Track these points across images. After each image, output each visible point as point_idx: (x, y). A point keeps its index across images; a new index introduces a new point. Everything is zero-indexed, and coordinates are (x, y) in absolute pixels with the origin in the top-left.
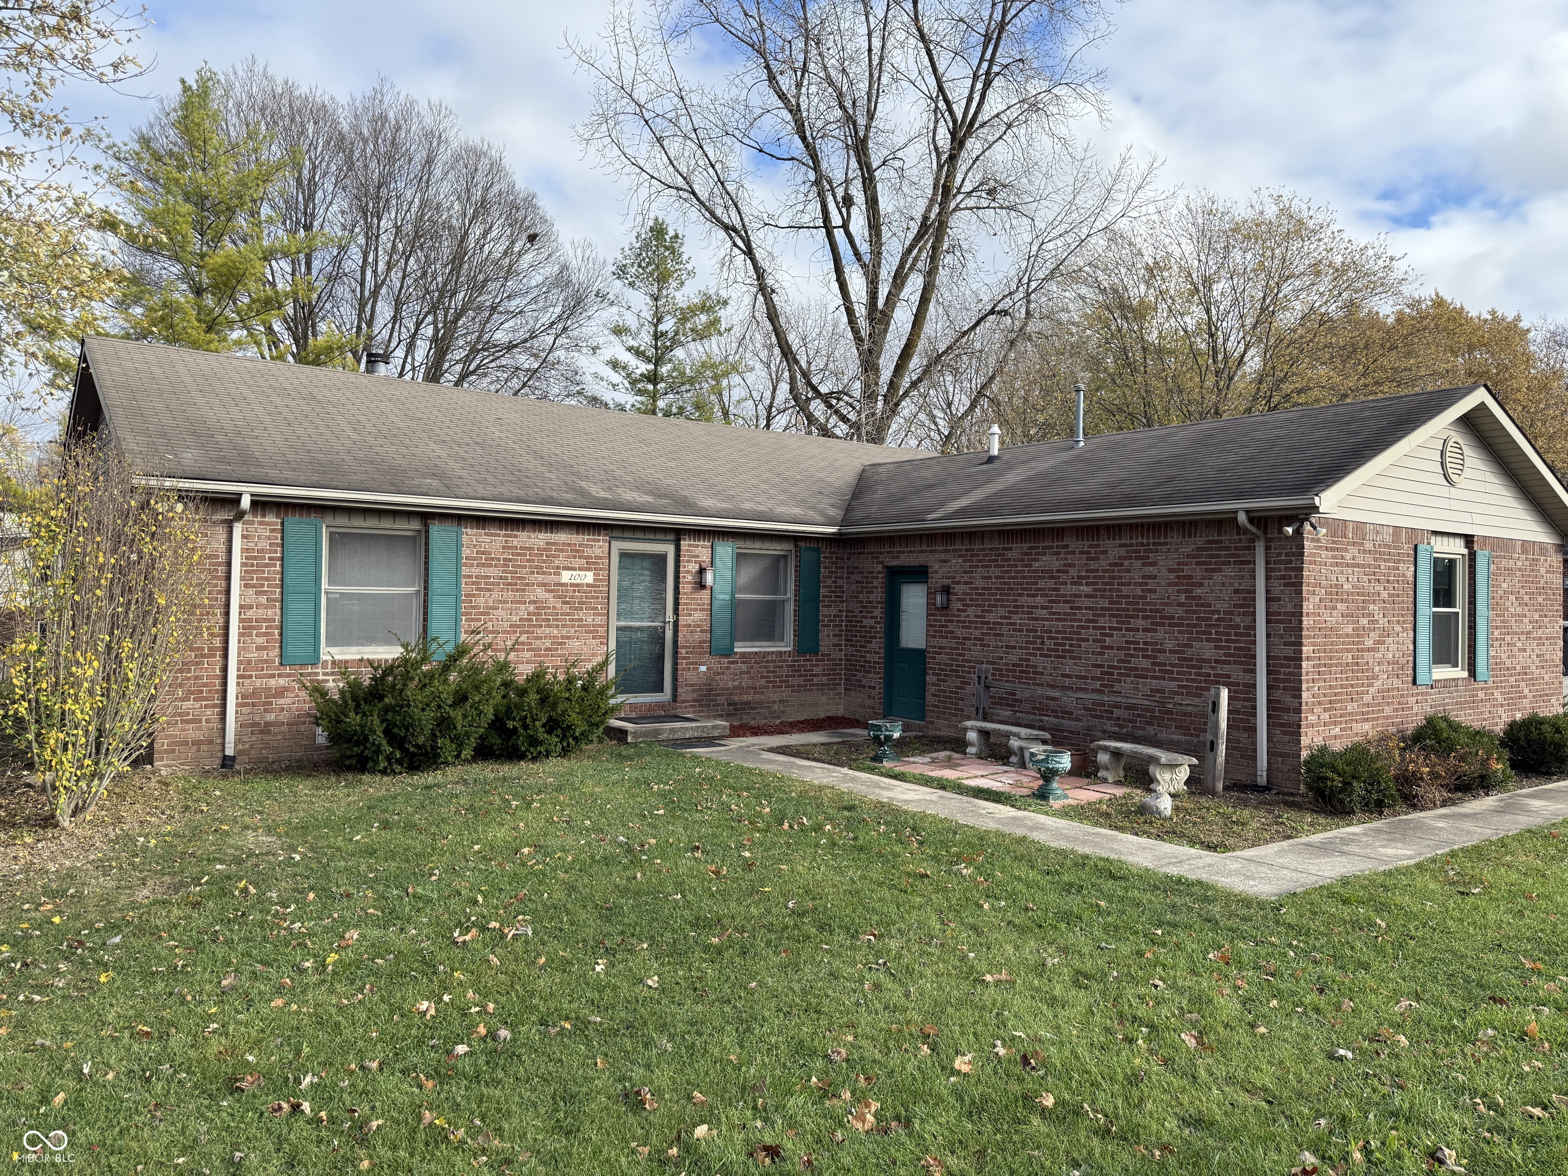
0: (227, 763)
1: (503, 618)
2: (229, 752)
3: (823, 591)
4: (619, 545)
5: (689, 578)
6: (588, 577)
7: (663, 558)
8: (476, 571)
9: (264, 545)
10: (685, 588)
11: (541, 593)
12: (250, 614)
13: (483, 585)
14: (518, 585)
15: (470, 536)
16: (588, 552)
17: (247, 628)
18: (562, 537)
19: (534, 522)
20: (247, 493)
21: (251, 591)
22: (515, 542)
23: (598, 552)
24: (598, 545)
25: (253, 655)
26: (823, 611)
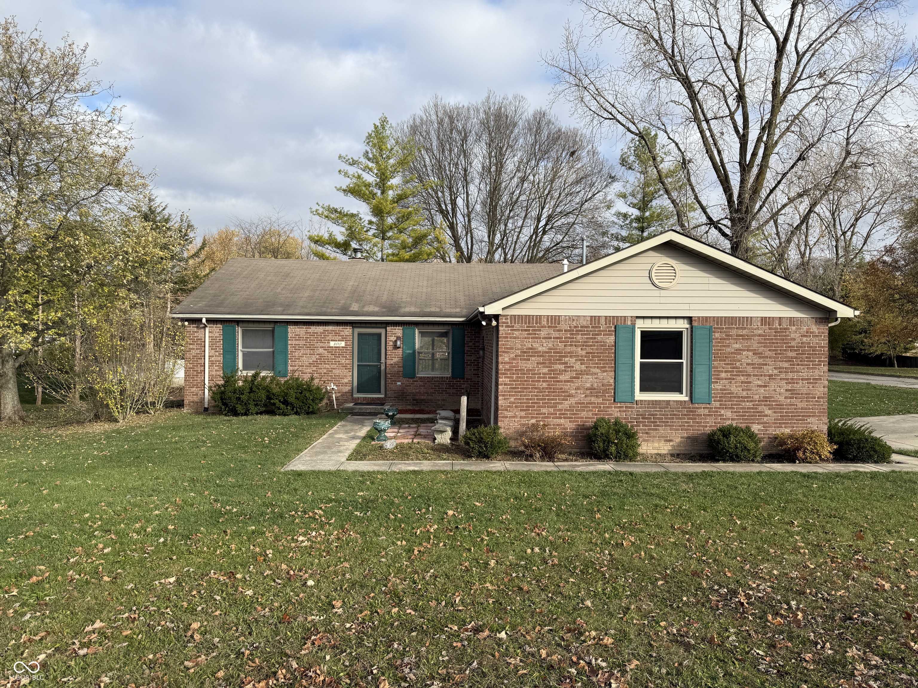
0: (206, 410)
1: (305, 360)
2: (206, 406)
3: (466, 349)
4: (357, 330)
5: (391, 343)
6: (343, 344)
7: (379, 335)
8: (294, 342)
9: (217, 335)
10: (390, 348)
11: (321, 351)
12: (213, 359)
13: (297, 348)
14: (312, 348)
15: (292, 330)
16: (342, 333)
17: (212, 363)
18: (330, 328)
19: (318, 322)
20: (204, 317)
21: (213, 351)
22: (310, 330)
23: (347, 333)
24: (347, 331)
25: (214, 373)
26: (467, 358)
